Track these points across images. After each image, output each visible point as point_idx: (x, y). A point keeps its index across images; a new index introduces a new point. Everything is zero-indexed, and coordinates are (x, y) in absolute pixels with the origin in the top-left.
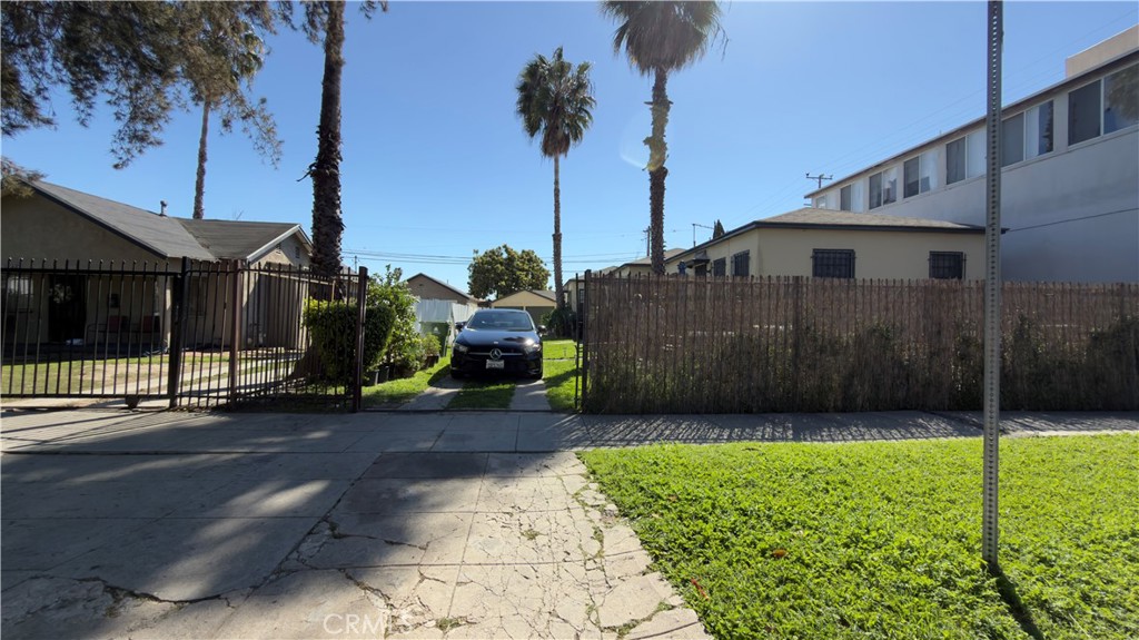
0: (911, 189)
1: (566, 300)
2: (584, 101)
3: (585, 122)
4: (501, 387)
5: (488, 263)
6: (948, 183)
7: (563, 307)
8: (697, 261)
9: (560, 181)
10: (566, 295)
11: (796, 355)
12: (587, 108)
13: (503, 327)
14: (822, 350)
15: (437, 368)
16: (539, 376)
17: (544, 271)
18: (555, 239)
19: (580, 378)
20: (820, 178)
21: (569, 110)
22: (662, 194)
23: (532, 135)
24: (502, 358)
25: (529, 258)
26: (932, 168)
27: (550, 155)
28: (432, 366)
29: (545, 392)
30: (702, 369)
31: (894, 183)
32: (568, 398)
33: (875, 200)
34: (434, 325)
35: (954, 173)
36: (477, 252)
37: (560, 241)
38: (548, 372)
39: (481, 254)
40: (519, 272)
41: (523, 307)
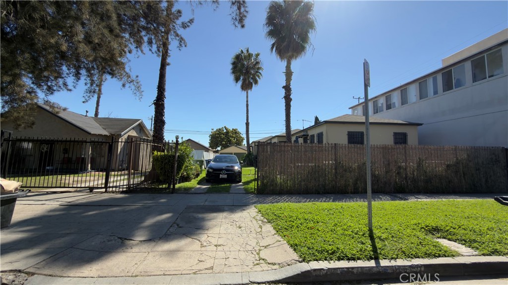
0: (389, 107)
1: (251, 150)
2: (259, 68)
3: (259, 77)
4: (226, 185)
5: (218, 134)
6: (402, 105)
7: (250, 153)
8: (303, 135)
9: (249, 101)
10: (251, 148)
11: (336, 172)
12: (260, 71)
13: (226, 162)
14: (345, 171)
15: (199, 178)
16: (240, 181)
17: (241, 137)
18: (246, 125)
19: (256, 182)
20: (359, 98)
21: (253, 72)
22: (290, 108)
23: (237, 82)
24: (226, 174)
25: (235, 132)
26: (396, 98)
27: (245, 90)
28: (197, 177)
29: (243, 187)
30: (301, 177)
31: (382, 104)
32: (252, 189)
33: (376, 111)
34: (197, 161)
35: (404, 101)
36: (213, 130)
37: (248, 125)
38: (244, 180)
39: (215, 130)
40: (231, 138)
41: (232, 153)
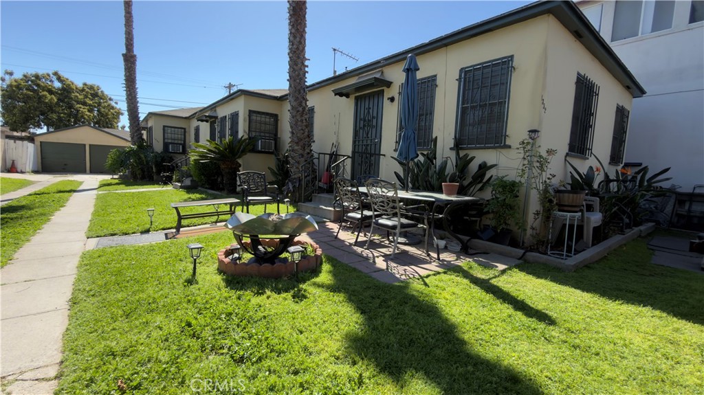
5: (30, 88)
7: (139, 145)
36: (10, 73)
39: (18, 76)
40: (78, 106)
41: (85, 145)
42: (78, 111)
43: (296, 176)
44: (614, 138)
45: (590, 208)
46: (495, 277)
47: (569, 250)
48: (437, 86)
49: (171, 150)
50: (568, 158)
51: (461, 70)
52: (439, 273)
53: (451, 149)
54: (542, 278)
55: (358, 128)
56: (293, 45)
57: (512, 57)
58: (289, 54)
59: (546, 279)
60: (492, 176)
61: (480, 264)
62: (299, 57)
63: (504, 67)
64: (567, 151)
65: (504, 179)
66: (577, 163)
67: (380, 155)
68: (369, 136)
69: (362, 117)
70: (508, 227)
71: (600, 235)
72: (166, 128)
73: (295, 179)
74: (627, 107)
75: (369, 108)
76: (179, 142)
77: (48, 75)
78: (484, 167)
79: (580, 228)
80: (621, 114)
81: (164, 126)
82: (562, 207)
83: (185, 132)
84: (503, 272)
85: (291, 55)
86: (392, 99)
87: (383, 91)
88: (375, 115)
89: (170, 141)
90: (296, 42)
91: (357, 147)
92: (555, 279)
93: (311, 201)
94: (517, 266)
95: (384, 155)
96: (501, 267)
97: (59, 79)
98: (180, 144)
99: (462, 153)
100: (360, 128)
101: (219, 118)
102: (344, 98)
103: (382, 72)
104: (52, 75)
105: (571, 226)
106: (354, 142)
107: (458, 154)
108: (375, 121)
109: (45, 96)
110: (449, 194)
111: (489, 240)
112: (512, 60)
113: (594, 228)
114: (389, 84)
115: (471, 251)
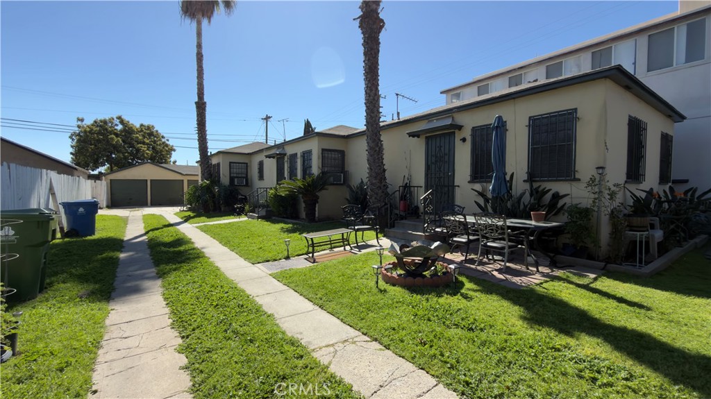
9: (203, 45)
25: (149, 132)
27: (192, 17)
36: (82, 120)
40: (140, 145)
41: (147, 180)
42: (138, 150)
43: (375, 206)
44: (662, 161)
45: (652, 227)
46: (592, 283)
47: (641, 262)
48: (507, 130)
49: (236, 183)
50: (626, 185)
51: (530, 117)
52: (548, 281)
53: (524, 181)
54: (627, 283)
55: (429, 163)
56: (369, 96)
57: (576, 109)
58: (365, 104)
59: (630, 283)
60: (565, 204)
61: (575, 274)
62: (375, 107)
63: (569, 118)
64: (625, 179)
65: (579, 206)
66: (632, 187)
67: (454, 186)
68: (442, 169)
69: (433, 153)
70: (586, 245)
71: (663, 248)
72: (232, 164)
73: (374, 208)
74: (670, 133)
75: (441, 147)
76: (243, 175)
77: (113, 119)
78: (557, 197)
79: (647, 243)
80: (666, 140)
81: (230, 163)
82: (632, 228)
83: (247, 166)
84: (595, 279)
85: (368, 105)
86: (464, 140)
87: (454, 133)
88: (447, 151)
89: (235, 175)
90: (372, 94)
91: (429, 179)
92: (636, 283)
93: (394, 227)
94: (604, 275)
95: (458, 186)
96: (593, 276)
97: (122, 122)
98: (243, 177)
99: (535, 185)
100: (432, 163)
101: (288, 154)
102: (416, 138)
103: (453, 118)
104: (115, 119)
105: (641, 242)
106: (427, 175)
107: (531, 186)
108: (447, 158)
109: (112, 139)
110: (537, 220)
111: (571, 256)
112: (576, 112)
113: (658, 243)
114: (460, 128)
115: (558, 265)
